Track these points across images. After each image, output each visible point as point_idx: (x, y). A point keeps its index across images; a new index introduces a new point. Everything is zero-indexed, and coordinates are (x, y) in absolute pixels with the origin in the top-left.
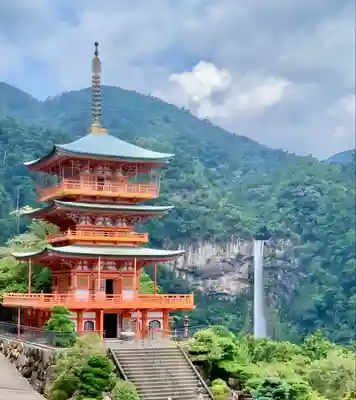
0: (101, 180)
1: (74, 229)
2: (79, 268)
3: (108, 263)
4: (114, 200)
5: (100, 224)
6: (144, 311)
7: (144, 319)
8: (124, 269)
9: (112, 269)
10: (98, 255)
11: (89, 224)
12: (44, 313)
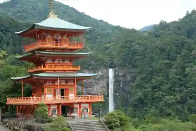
0: (56, 40)
1: (44, 65)
2: (48, 84)
3: (61, 81)
4: (63, 50)
5: (56, 62)
6: (80, 104)
7: (80, 107)
8: (69, 83)
9: (64, 83)
10: (58, 77)
11: (51, 62)
12: (34, 107)
